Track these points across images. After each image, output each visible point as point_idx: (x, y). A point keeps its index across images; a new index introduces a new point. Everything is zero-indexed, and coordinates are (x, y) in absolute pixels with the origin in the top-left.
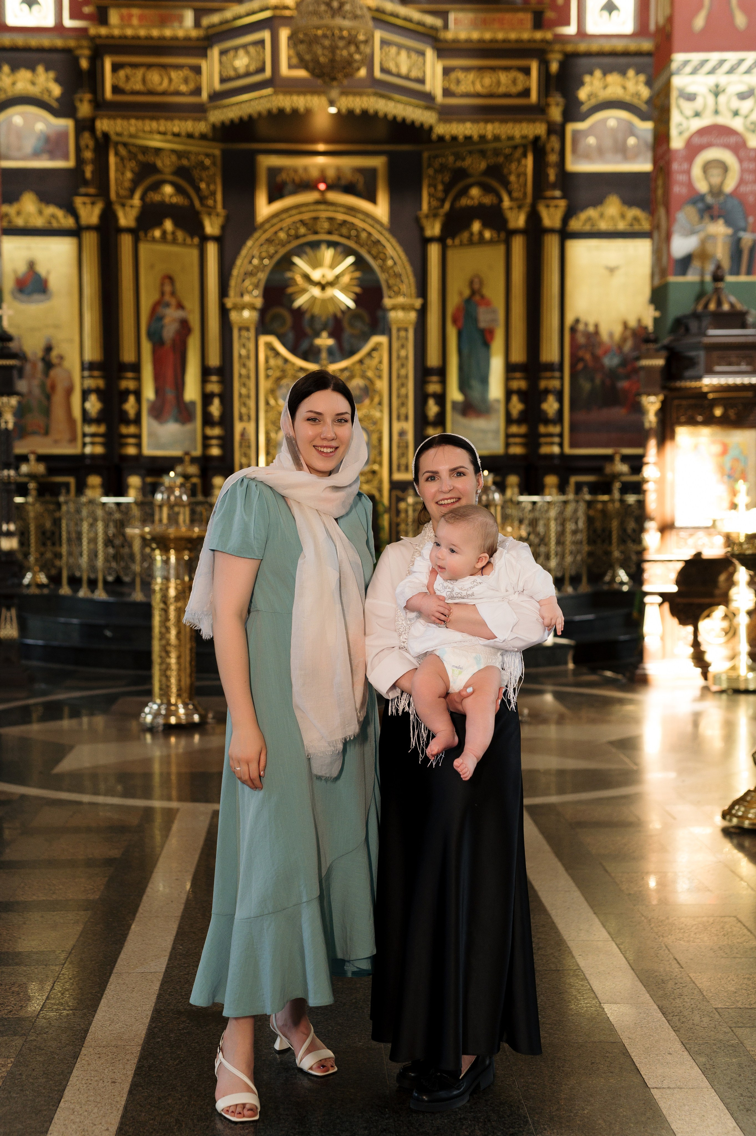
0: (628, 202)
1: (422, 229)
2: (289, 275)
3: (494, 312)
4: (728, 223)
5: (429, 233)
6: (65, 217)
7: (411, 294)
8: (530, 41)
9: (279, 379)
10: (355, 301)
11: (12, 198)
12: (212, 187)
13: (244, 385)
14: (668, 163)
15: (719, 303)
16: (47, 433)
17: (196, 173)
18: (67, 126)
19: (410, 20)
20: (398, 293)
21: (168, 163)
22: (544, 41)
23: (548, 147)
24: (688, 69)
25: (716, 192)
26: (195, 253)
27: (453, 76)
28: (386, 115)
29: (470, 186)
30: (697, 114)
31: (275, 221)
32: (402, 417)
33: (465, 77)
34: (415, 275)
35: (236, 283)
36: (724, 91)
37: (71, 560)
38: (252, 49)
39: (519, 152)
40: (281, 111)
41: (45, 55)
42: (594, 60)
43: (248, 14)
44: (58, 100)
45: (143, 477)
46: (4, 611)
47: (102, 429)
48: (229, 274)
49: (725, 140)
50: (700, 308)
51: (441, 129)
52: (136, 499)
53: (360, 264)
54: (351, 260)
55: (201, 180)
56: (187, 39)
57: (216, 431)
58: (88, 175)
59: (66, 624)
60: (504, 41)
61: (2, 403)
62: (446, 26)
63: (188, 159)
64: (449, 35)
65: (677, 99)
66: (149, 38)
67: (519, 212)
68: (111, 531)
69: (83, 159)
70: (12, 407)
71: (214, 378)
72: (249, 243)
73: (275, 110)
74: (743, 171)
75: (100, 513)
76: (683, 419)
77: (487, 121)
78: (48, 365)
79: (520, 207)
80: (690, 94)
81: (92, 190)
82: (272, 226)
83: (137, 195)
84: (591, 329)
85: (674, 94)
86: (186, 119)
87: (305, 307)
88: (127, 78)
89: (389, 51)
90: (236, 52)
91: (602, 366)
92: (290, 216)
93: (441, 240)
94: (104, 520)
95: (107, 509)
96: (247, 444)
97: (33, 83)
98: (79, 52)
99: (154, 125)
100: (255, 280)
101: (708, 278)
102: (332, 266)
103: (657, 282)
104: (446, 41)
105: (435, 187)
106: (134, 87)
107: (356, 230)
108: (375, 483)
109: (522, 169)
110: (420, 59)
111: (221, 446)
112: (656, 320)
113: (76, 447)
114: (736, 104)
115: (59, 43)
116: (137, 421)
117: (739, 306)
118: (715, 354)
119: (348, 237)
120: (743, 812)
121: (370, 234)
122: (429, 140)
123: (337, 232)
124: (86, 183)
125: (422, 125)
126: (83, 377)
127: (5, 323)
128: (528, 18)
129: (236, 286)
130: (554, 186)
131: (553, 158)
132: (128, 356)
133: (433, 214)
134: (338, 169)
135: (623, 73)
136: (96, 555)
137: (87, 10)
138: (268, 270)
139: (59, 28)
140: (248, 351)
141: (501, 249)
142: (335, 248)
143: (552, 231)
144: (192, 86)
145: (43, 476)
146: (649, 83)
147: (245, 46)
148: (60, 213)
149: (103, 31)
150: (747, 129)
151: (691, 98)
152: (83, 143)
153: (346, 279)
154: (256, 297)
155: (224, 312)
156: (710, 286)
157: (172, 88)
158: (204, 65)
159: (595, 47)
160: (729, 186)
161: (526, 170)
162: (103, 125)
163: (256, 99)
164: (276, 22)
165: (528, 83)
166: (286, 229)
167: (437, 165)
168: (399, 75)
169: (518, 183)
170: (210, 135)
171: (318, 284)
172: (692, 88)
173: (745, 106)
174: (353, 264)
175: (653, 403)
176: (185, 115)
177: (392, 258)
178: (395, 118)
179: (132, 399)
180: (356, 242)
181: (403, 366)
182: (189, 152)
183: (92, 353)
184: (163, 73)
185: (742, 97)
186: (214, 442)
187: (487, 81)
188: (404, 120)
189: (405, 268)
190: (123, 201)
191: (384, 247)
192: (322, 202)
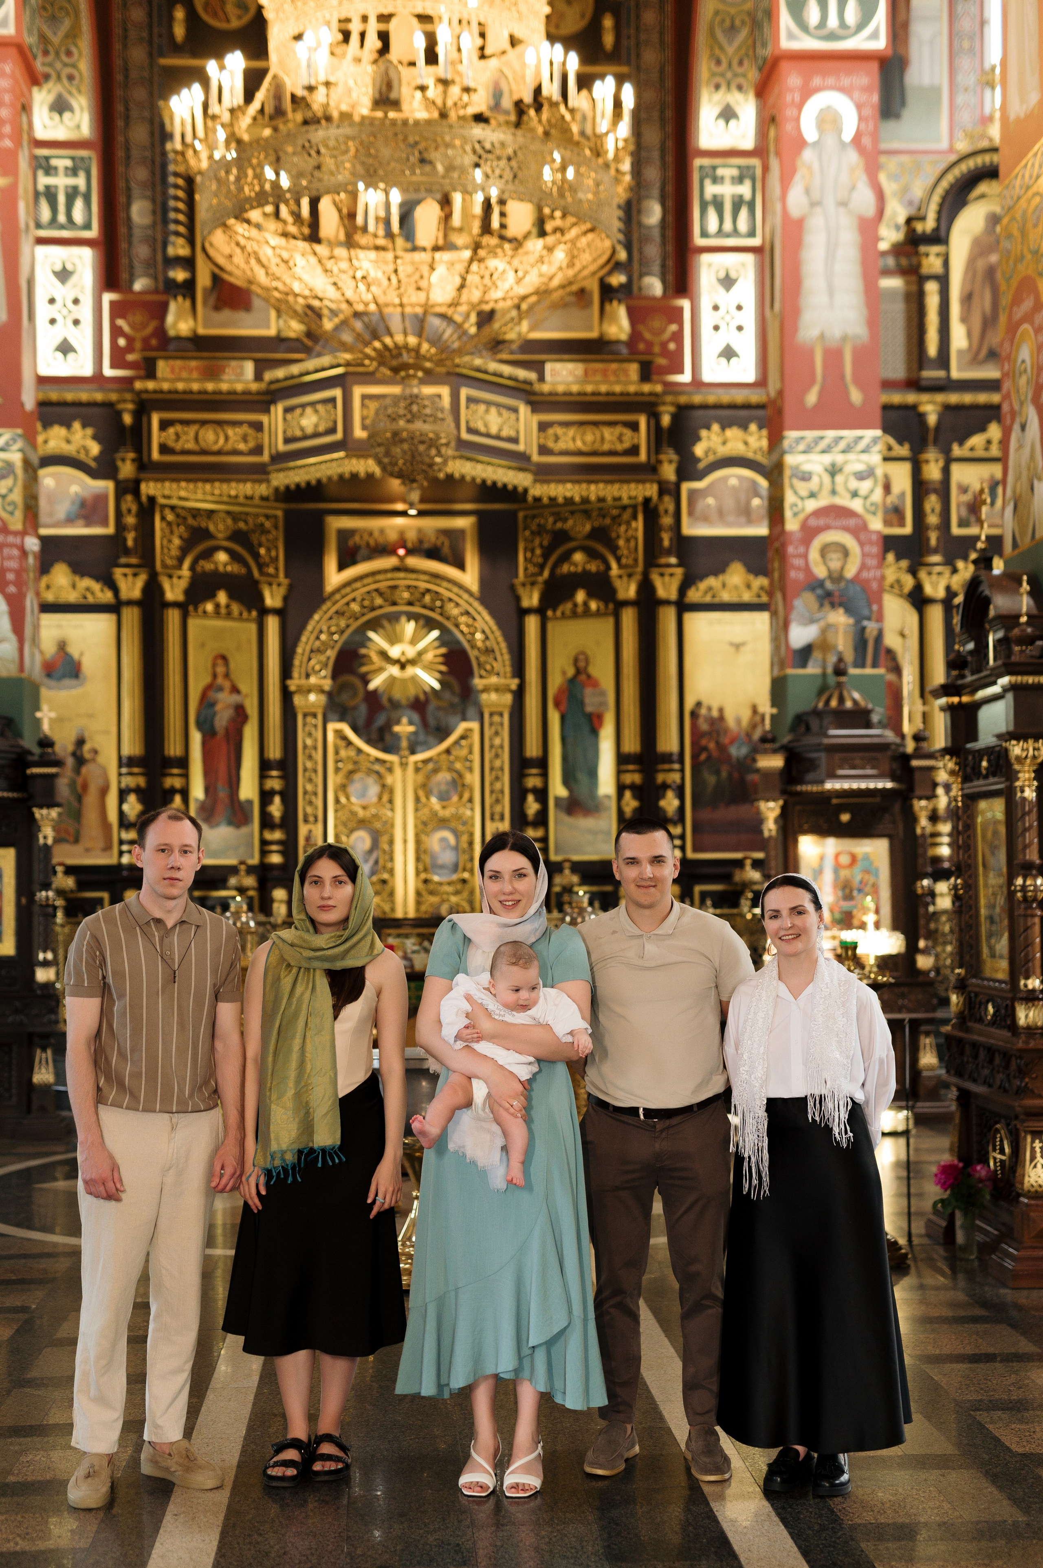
0: (753, 569)
1: (518, 599)
2: (363, 651)
3: (603, 694)
4: (849, 611)
5: (525, 603)
6: (102, 591)
7: (505, 673)
8: (636, 394)
9: (351, 773)
10: (441, 682)
12: (273, 553)
13: (310, 780)
14: (783, 546)
15: (841, 700)
16: (76, 841)
17: (254, 538)
18: (107, 488)
20: (490, 672)
21: (223, 527)
22: (653, 393)
23: (661, 509)
24: (801, 447)
25: (837, 577)
26: (253, 627)
27: (551, 431)
28: (473, 479)
29: (573, 550)
30: (812, 495)
31: (348, 590)
32: (497, 817)
33: (565, 433)
34: (511, 651)
35: (301, 662)
36: (841, 470)
38: (320, 407)
39: (629, 511)
40: (354, 476)
41: (83, 410)
42: (710, 413)
43: (317, 371)
44: (96, 459)
48: (293, 652)
49: (844, 522)
50: (821, 705)
51: (537, 491)
53: (447, 638)
54: (435, 634)
55: (260, 545)
56: (247, 393)
57: (277, 835)
58: (130, 543)
60: (608, 394)
61: (42, 815)
62: (542, 378)
63: (246, 522)
64: (546, 388)
65: (790, 478)
66: (203, 392)
67: (629, 581)
69: (125, 524)
70: (53, 820)
71: (274, 773)
72: (316, 617)
73: (347, 475)
74: (864, 555)
76: (806, 827)
77: (589, 482)
78: (80, 761)
79: (630, 576)
80: (804, 473)
81: (134, 561)
82: (343, 597)
83: (186, 564)
84: (715, 713)
85: (787, 473)
86: (245, 481)
87: (381, 690)
88: (178, 436)
89: (477, 410)
90: (304, 410)
91: (729, 756)
92: (364, 586)
93: (540, 611)
97: (68, 442)
98: (121, 406)
99: (208, 487)
100: (323, 658)
101: (830, 670)
102: (413, 642)
103: (776, 672)
104: (541, 394)
105: (533, 551)
106: (185, 446)
107: (442, 600)
108: (465, 894)
109: (631, 533)
110: (513, 416)
111: (283, 853)
112: (773, 717)
113: (111, 857)
114: (854, 484)
115: (99, 397)
117: (862, 703)
118: (837, 756)
119: (432, 609)
121: (457, 605)
122: (525, 501)
123: (418, 603)
124: (127, 552)
125: (515, 488)
126: (120, 775)
127: (46, 727)
128: (633, 369)
129: (300, 666)
130: (668, 552)
131: (667, 521)
132: (173, 749)
133: (531, 582)
134: (420, 531)
135: (745, 427)
137: (130, 357)
138: (338, 647)
139: (98, 378)
140: (315, 740)
141: (611, 621)
142: (417, 621)
143: (667, 602)
144: (251, 444)
145: (72, 891)
147: (313, 404)
148: (96, 586)
149: (151, 385)
150: (867, 510)
151: (806, 477)
152: (124, 507)
153: (429, 656)
154: (325, 677)
155: (287, 696)
156: (832, 680)
157: (229, 447)
158: (265, 420)
159: (711, 398)
160: (850, 572)
161: (636, 534)
162: (148, 488)
163: (327, 462)
164: (349, 379)
165: (636, 441)
166: (359, 599)
167: (534, 527)
168: (488, 435)
169: (628, 548)
170: (272, 498)
171: (397, 662)
172: (807, 467)
173: (865, 486)
174: (437, 639)
175: (772, 809)
176: (244, 477)
177: (483, 632)
178: (484, 482)
179: (178, 799)
180: (441, 614)
181: (497, 756)
182: (247, 514)
183: (132, 746)
184: (219, 430)
185: (861, 476)
186: (274, 848)
187: (589, 438)
188: (494, 483)
189: (498, 643)
190: (169, 571)
191: (474, 619)
192: (402, 568)
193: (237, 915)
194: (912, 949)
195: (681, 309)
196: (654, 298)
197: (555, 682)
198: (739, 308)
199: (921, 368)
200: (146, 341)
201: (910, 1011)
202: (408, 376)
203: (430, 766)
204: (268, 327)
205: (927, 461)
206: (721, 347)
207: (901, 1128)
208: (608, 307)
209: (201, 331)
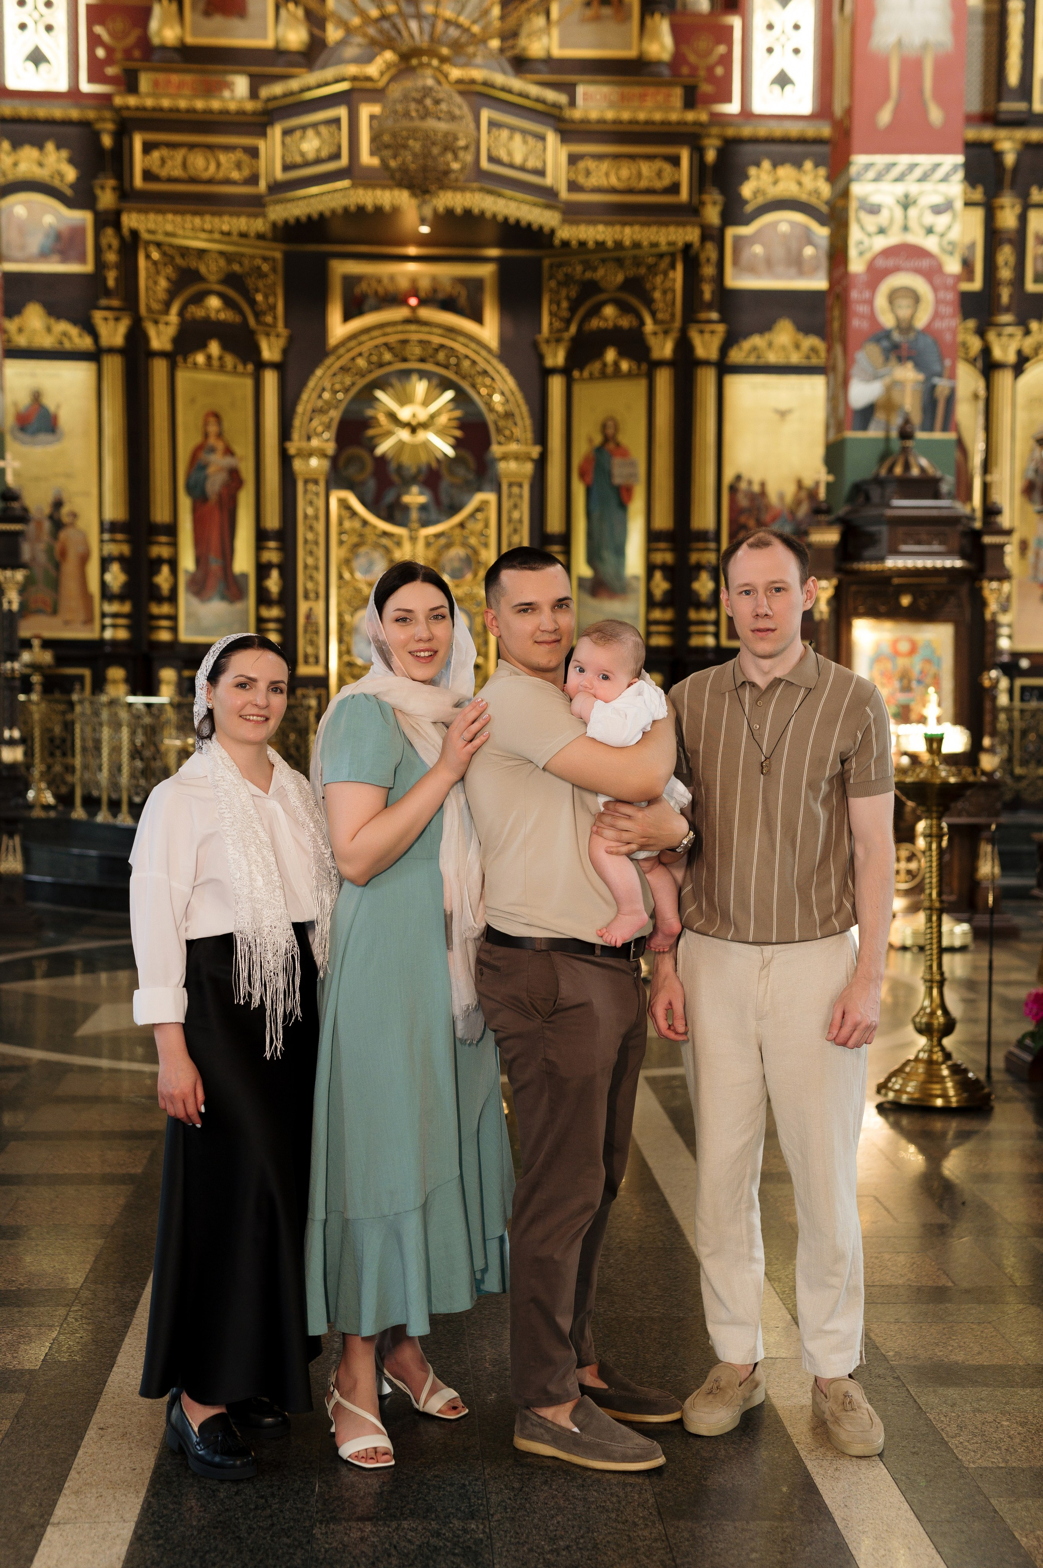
0: (804, 328)
1: (541, 357)
2: (370, 412)
3: (633, 464)
4: (919, 366)
5: (549, 362)
6: (80, 336)
7: (526, 440)
8: (679, 123)
9: (356, 546)
11: (13, 310)
12: (271, 300)
13: (311, 553)
14: (846, 291)
15: (907, 467)
16: (55, 612)
17: (250, 282)
18: (84, 220)
19: (526, 96)
20: (510, 438)
21: (215, 269)
22: (697, 123)
23: (703, 257)
24: (871, 174)
25: (905, 327)
26: (249, 383)
27: (582, 165)
28: (494, 216)
29: (603, 303)
30: (882, 231)
31: (352, 343)
33: (597, 167)
34: (532, 416)
35: (302, 423)
36: (915, 202)
37: (87, 776)
38: (323, 130)
39: (666, 261)
40: (361, 209)
41: (56, 129)
42: (761, 148)
43: (319, 86)
44: (72, 186)
45: (179, 671)
46: (5, 838)
47: (126, 608)
48: (293, 411)
49: (916, 264)
50: (883, 472)
51: (565, 233)
52: (171, 699)
53: (461, 399)
54: (449, 394)
55: (257, 290)
56: (241, 113)
57: (275, 612)
58: (111, 283)
59: (81, 857)
60: (647, 123)
61: (5, 578)
62: (572, 103)
63: (241, 264)
64: (577, 114)
65: (857, 211)
66: (192, 111)
67: (665, 339)
68: (139, 739)
69: (105, 262)
70: (17, 583)
71: (272, 544)
72: (319, 372)
73: (353, 208)
74: (938, 302)
75: (124, 715)
76: (861, 609)
77: (624, 224)
78: (57, 525)
79: (666, 332)
80: (873, 205)
81: (115, 303)
82: (349, 350)
83: (175, 309)
84: (756, 488)
85: (853, 205)
86: (238, 215)
87: (390, 455)
88: (163, 161)
89: (499, 135)
90: (304, 133)
92: (372, 339)
93: (566, 371)
94: (129, 726)
95: (134, 711)
96: (314, 629)
97: (41, 165)
98: (99, 126)
99: (197, 221)
100: (325, 419)
101: (894, 434)
102: (426, 403)
103: (832, 437)
104: (572, 121)
105: (558, 304)
106: (172, 173)
107: (457, 357)
109: (668, 284)
110: (540, 145)
111: (280, 631)
112: (829, 485)
113: (92, 630)
114: (929, 219)
115: (74, 114)
116: (172, 598)
117: (931, 471)
118: (901, 530)
119: (446, 367)
120: (901, 1085)
121: (474, 363)
122: (551, 245)
123: (431, 360)
124: (108, 293)
125: (541, 228)
126: (102, 541)
127: (10, 479)
128: (677, 95)
129: (301, 427)
130: (710, 307)
131: (709, 271)
132: (160, 514)
133: (556, 339)
134: (434, 279)
135: (798, 164)
136: (119, 769)
137: (110, 71)
138: (343, 406)
139: (74, 93)
140: (317, 510)
141: (643, 384)
142: (429, 381)
143: (706, 363)
144: (246, 172)
145: (49, 667)
146: (831, 179)
147: (315, 125)
148: (74, 331)
149: (132, 101)
150: (943, 250)
151: (874, 210)
152: (104, 242)
153: (443, 419)
154: (327, 441)
155: (286, 460)
156: (896, 445)
157: (221, 175)
158: (262, 145)
159: (762, 131)
160: (922, 320)
161: (674, 285)
162: (131, 220)
163: (329, 192)
164: (355, 96)
165: (676, 177)
166: (366, 355)
167: (560, 276)
168: (511, 166)
169: (664, 301)
170: (270, 235)
171: (406, 425)
172: (875, 199)
173: (942, 222)
174: (452, 400)
175: (824, 589)
176: (236, 209)
177: (503, 394)
178: (506, 219)
179: (165, 570)
180: (456, 373)
181: (515, 531)
182: (242, 255)
183: (114, 511)
184: (209, 155)
185: (937, 210)
186: (272, 626)
187: (625, 172)
188: (518, 222)
189: (519, 406)
190: (156, 316)
191: (493, 379)
192: (413, 320)
194: (976, 747)
195: (730, 29)
196: (700, 15)
197: (581, 450)
198: (797, 27)
199: (999, 98)
200: (128, 54)
201: (969, 815)
202: (421, 65)
203: (443, 541)
204: (264, 36)
205: (1002, 207)
206: (775, 73)
208: (649, 21)
209: (190, 40)
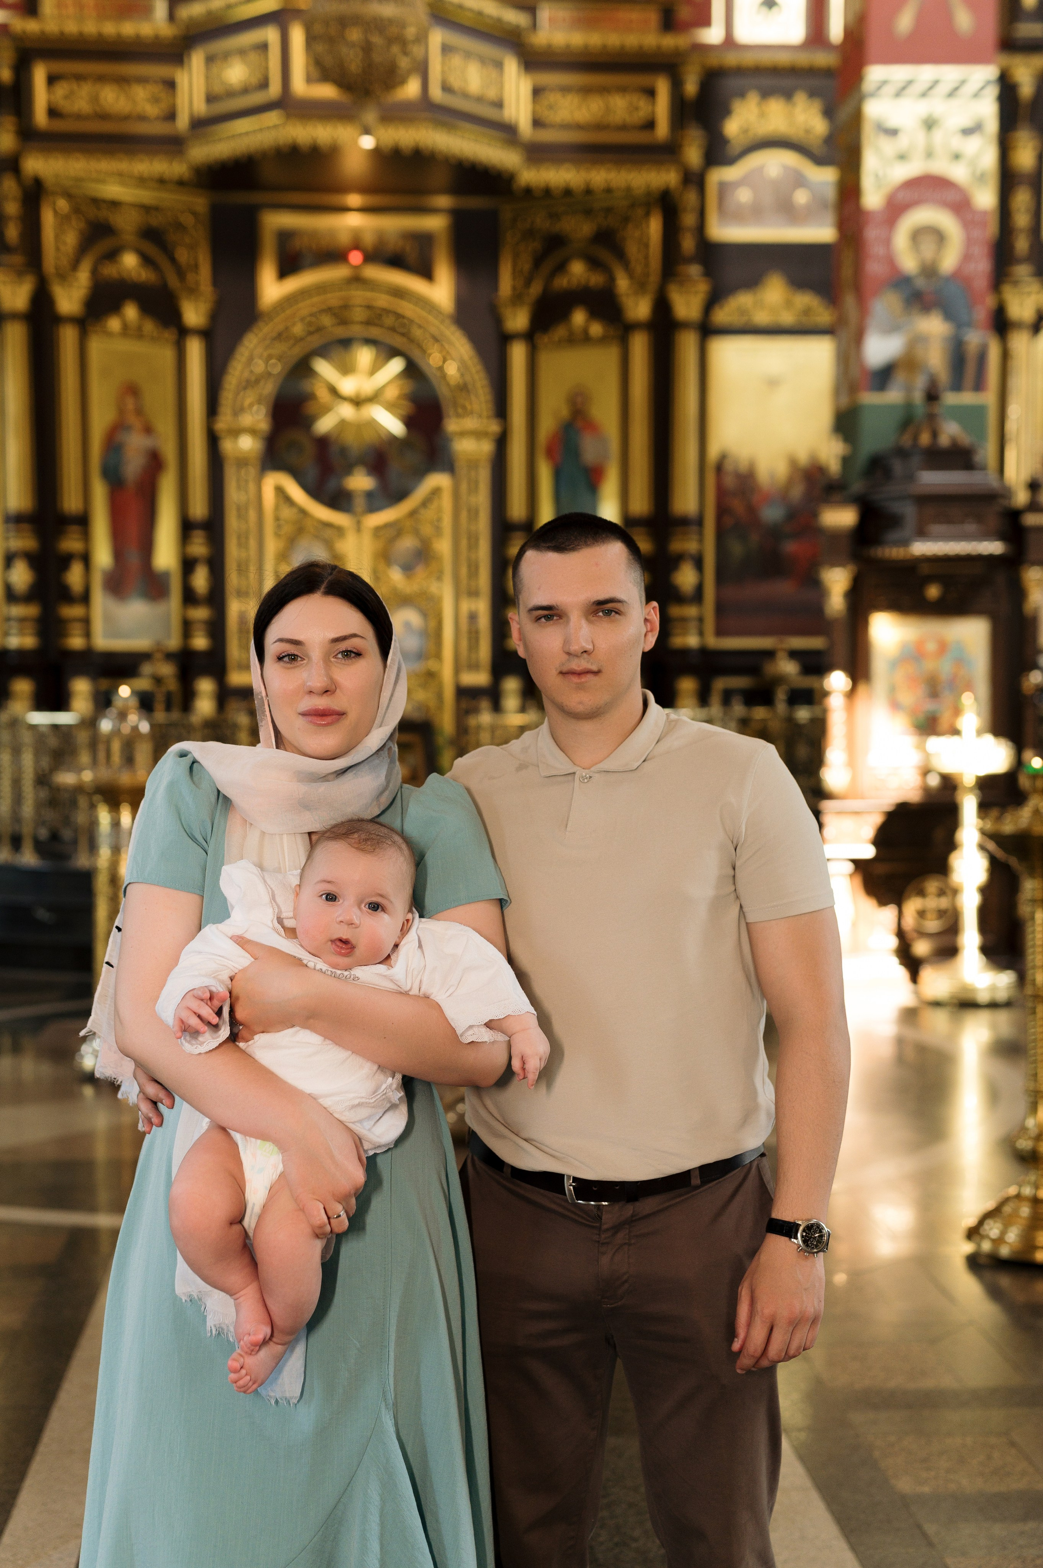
0: (798, 283)
1: (498, 320)
2: (307, 388)
4: (949, 315)
5: (509, 326)
7: (485, 414)
8: (655, 50)
9: (294, 537)
12: (194, 256)
13: (243, 546)
14: (860, 229)
15: (935, 434)
17: (171, 237)
20: (466, 413)
21: (130, 222)
22: (676, 50)
23: (683, 204)
24: (888, 90)
25: (929, 271)
26: (170, 353)
27: (547, 98)
28: (447, 155)
29: (570, 258)
30: (902, 157)
31: (288, 306)
32: (474, 593)
33: (562, 100)
34: (492, 386)
35: (231, 396)
36: (940, 124)
38: (253, 57)
39: (640, 209)
40: (295, 149)
42: (748, 79)
43: (244, 4)
45: (95, 683)
47: (33, 611)
48: (219, 384)
50: (906, 441)
51: (529, 176)
52: (82, 716)
53: (412, 370)
54: (396, 366)
55: (178, 246)
56: (159, 40)
57: (201, 613)
58: (11, 237)
62: (534, 26)
63: (160, 216)
64: (539, 39)
65: (872, 137)
66: (100, 37)
67: (641, 296)
68: (45, 765)
71: (199, 535)
72: (250, 341)
73: (285, 147)
74: (969, 242)
75: (27, 738)
76: (881, 601)
77: (593, 165)
79: (642, 289)
80: (890, 128)
81: (17, 260)
83: (84, 269)
84: (744, 468)
85: (867, 129)
86: (154, 156)
87: (331, 434)
88: (70, 96)
89: (454, 61)
90: (228, 59)
91: (760, 521)
92: (309, 301)
93: (530, 337)
94: (32, 749)
95: (38, 734)
100: (259, 393)
102: (373, 370)
103: (845, 401)
104: (535, 48)
106: (79, 109)
107: (405, 323)
108: (433, 689)
109: (644, 236)
110: (497, 72)
111: (209, 635)
114: (957, 142)
116: (85, 598)
117: (963, 439)
118: (932, 509)
119: (394, 330)
120: (1000, 1233)
121: (423, 327)
122: (510, 193)
123: (376, 325)
124: (9, 248)
125: (499, 171)
126: (6, 535)
128: (653, 17)
129: (231, 401)
130: (690, 260)
131: (689, 219)
132: (71, 503)
133: (517, 298)
134: (380, 232)
135: (789, 97)
136: (20, 800)
138: (276, 379)
140: (248, 497)
141: (617, 350)
142: (374, 347)
143: (687, 325)
144: (163, 108)
146: (829, 113)
147: (240, 50)
149: (31, 26)
150: (972, 179)
151: (892, 133)
153: (392, 393)
154: (260, 417)
155: (213, 440)
156: (920, 409)
157: (134, 111)
158: (179, 75)
159: (749, 59)
161: (650, 236)
162: (33, 165)
163: (258, 128)
164: (286, 16)
165: (653, 111)
166: (303, 319)
167: (523, 227)
168: (468, 96)
169: (639, 254)
170: (191, 180)
171: (349, 400)
172: (892, 122)
173: (971, 146)
174: (402, 371)
175: (840, 579)
176: (154, 151)
177: (457, 360)
178: (461, 161)
179: (77, 566)
180: (406, 338)
181: (473, 519)
182: (161, 205)
183: (19, 502)
184: (121, 88)
185: (967, 132)
186: (199, 629)
187: (594, 107)
188: (474, 164)
189: (475, 378)
190: (63, 274)
191: (444, 345)
192: (357, 280)
193: (122, 716)
199: (1013, 20)
203: (392, 530)
205: (1015, 147)
207: (1002, 995)
